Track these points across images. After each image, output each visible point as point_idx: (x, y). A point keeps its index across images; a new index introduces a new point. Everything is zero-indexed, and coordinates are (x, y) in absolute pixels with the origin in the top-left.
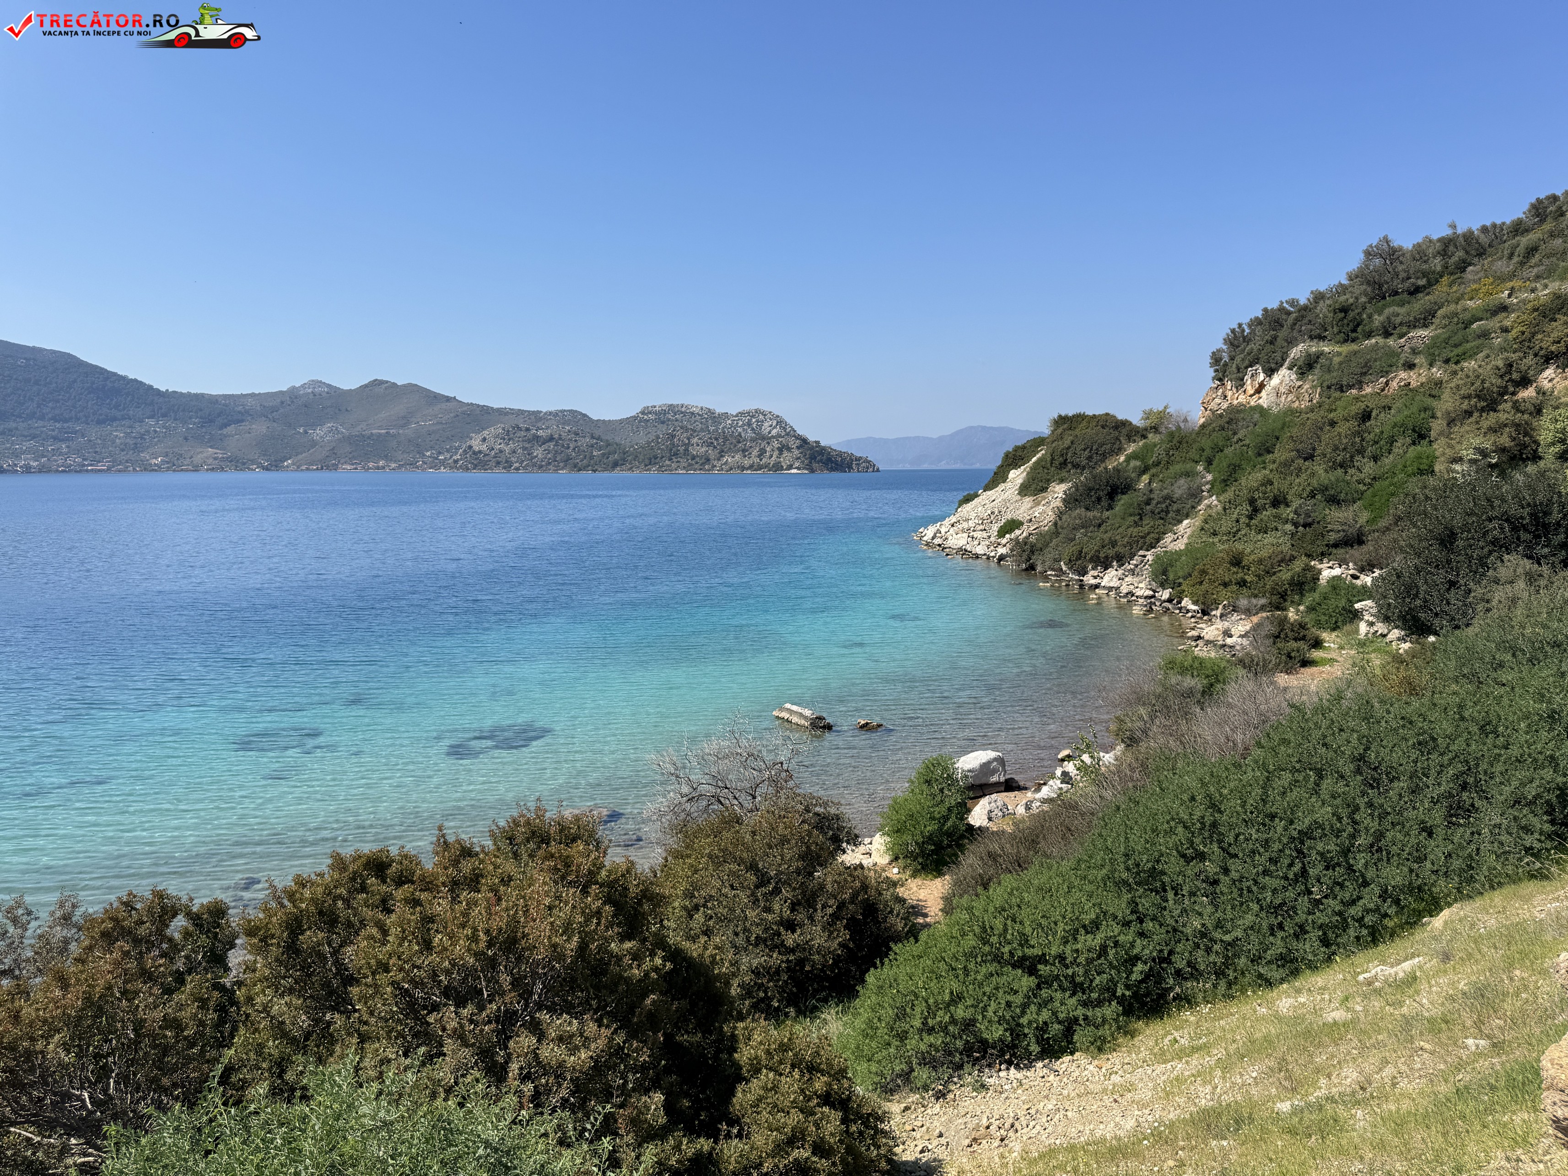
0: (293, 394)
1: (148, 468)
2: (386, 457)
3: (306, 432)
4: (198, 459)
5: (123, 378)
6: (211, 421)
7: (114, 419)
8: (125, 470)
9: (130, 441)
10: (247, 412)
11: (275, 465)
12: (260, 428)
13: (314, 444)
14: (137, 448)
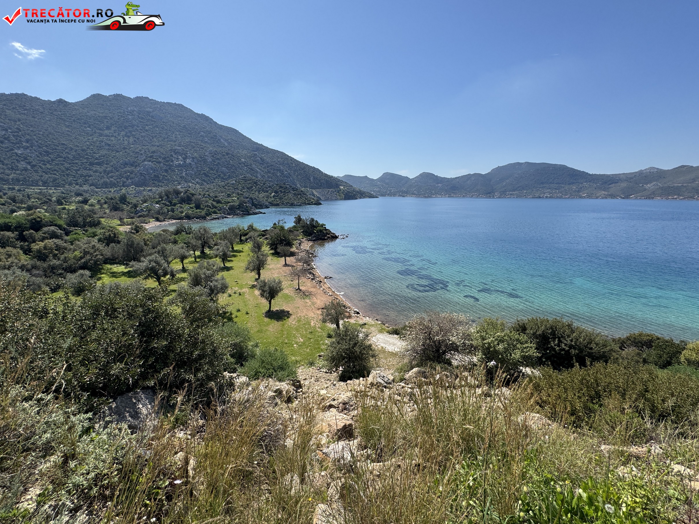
0: (641, 173)
1: (581, 197)
2: (678, 195)
3: (643, 186)
4: (598, 195)
5: (579, 171)
6: (606, 183)
7: (573, 183)
8: (574, 198)
9: (577, 189)
10: (620, 180)
11: (627, 197)
14: (579, 191)
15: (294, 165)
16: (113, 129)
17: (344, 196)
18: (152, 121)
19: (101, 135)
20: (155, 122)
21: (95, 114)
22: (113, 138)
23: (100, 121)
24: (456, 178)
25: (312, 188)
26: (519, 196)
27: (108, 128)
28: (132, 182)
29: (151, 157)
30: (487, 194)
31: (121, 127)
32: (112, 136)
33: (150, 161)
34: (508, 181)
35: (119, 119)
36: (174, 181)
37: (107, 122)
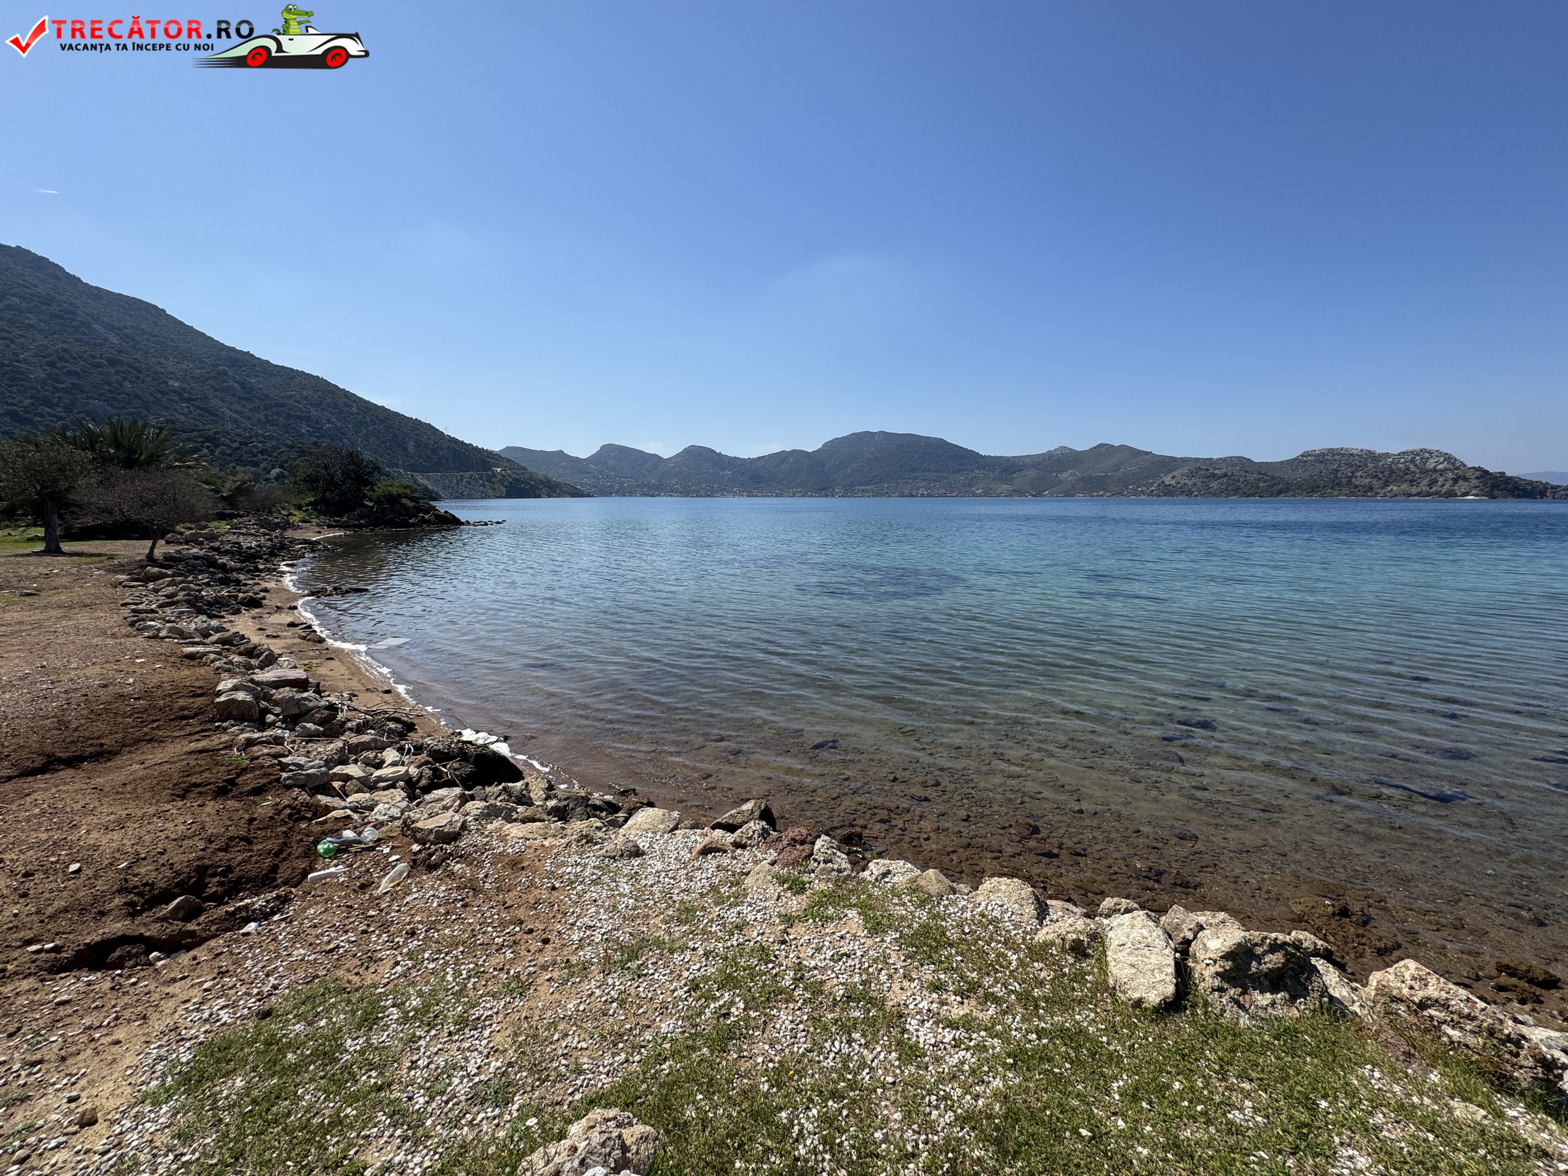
0: (1049, 454)
1: (974, 495)
2: (1104, 489)
3: (1057, 476)
4: (998, 491)
5: (965, 449)
6: (1006, 471)
7: (961, 470)
8: (964, 496)
9: (967, 482)
10: (1025, 465)
11: (1039, 494)
12: (1032, 473)
13: (1061, 482)
14: (970, 485)
15: (355, 410)
17: (504, 490)
24: (759, 458)
25: (414, 468)
26: (877, 494)
30: (821, 490)
34: (854, 466)
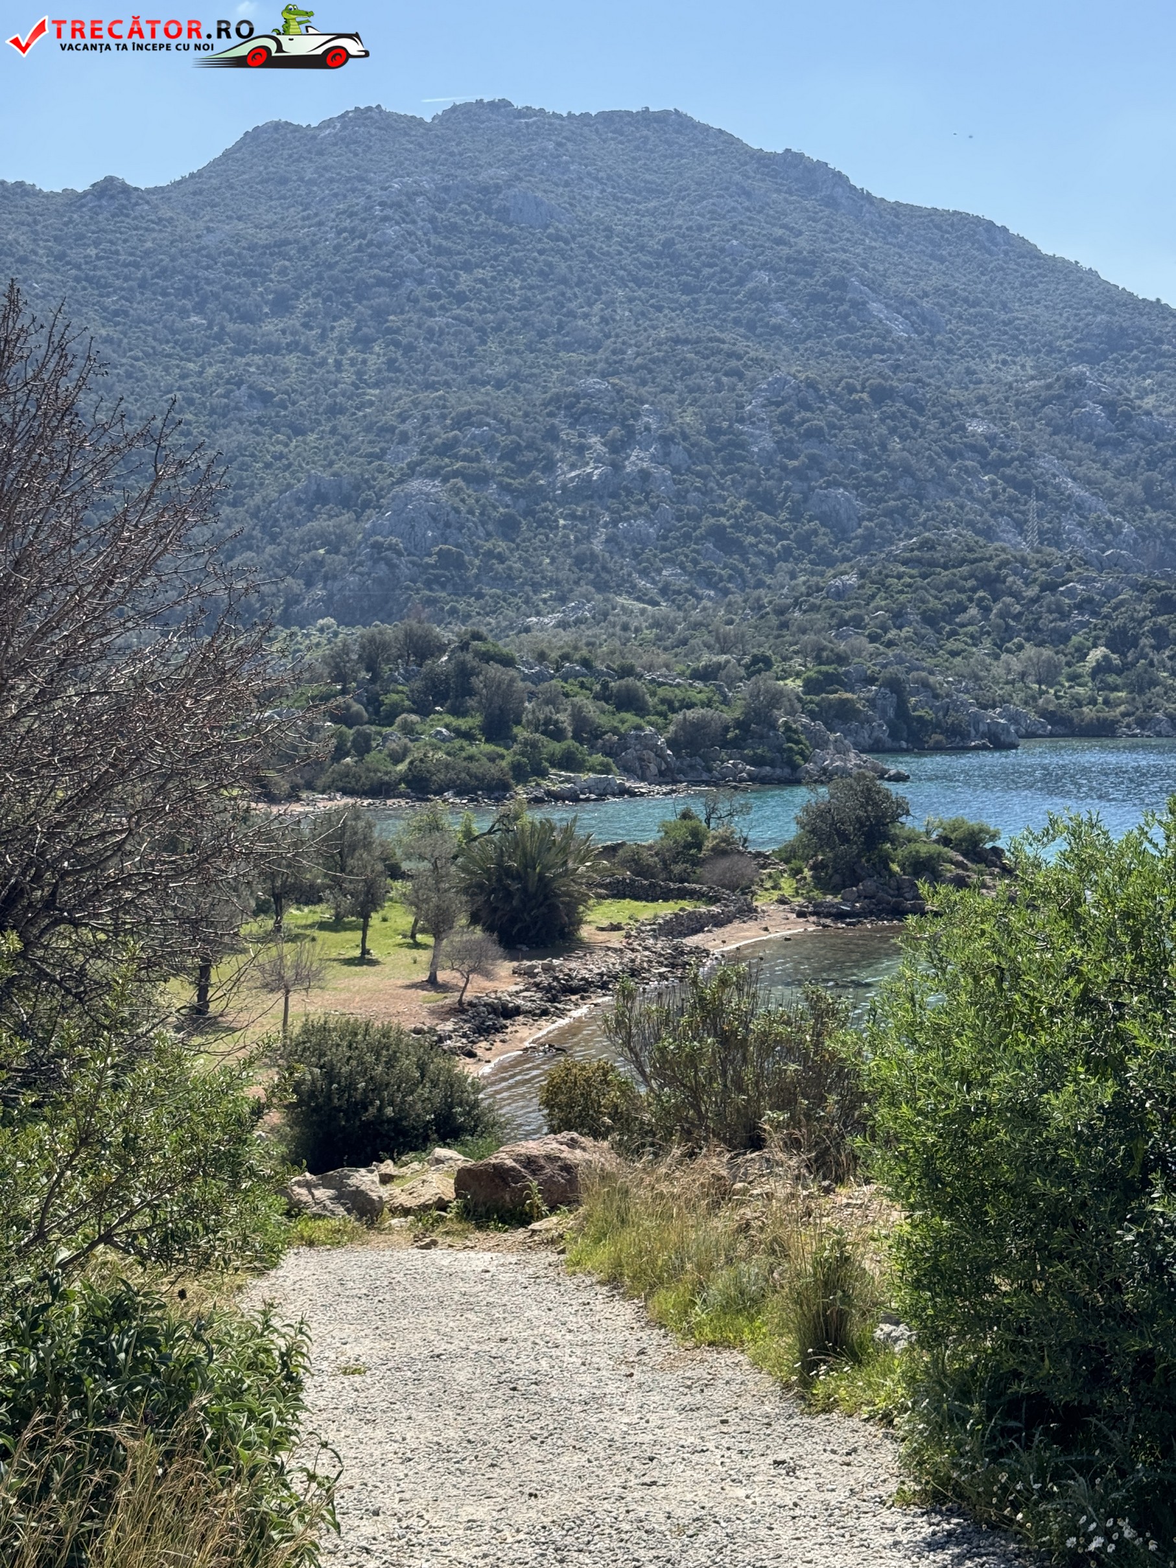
16: (302, 306)
18: (501, 238)
19: (243, 345)
20: (512, 240)
21: (237, 238)
22: (291, 361)
23: (249, 274)
27: (282, 304)
28: (328, 600)
29: (447, 449)
31: (341, 292)
32: (292, 347)
33: (433, 474)
35: (337, 248)
36: (536, 587)
37: (283, 272)
